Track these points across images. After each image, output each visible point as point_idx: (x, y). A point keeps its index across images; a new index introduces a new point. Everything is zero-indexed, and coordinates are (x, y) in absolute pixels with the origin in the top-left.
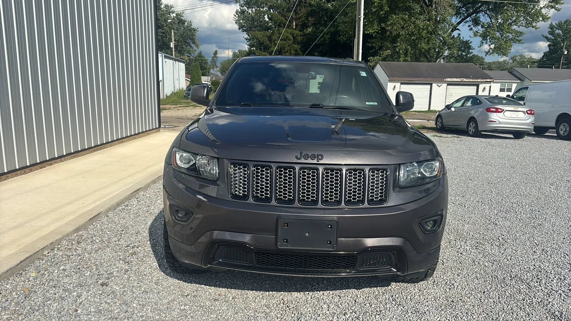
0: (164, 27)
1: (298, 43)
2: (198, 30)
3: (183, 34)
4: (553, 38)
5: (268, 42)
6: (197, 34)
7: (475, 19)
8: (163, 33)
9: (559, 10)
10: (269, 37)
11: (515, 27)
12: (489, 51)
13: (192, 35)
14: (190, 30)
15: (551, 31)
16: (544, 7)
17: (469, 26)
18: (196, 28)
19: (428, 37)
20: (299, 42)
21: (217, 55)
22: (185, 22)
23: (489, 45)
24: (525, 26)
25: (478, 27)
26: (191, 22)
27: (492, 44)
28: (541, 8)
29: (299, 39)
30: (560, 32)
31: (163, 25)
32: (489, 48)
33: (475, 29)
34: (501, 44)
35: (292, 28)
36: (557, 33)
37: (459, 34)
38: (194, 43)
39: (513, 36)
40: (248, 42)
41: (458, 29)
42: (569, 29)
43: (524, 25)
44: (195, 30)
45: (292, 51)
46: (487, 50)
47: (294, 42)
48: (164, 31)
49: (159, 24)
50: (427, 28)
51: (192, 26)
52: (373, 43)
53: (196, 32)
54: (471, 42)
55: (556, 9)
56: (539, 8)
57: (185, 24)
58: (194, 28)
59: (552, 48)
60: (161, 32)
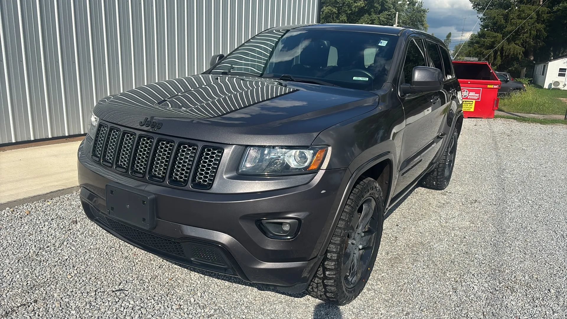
0: (391, 9)
1: (543, 22)
2: (428, 11)
3: (411, 16)
5: (503, 21)
6: (427, 15)
8: (389, 15)
10: (505, 15)
13: (421, 17)
14: (419, 12)
18: (426, 9)
20: (544, 20)
21: (450, 38)
22: (416, 3)
26: (422, 2)
29: (545, 16)
31: (390, 8)
35: (539, 5)
38: (423, 25)
40: (482, 22)
44: (424, 11)
45: (532, 32)
47: (538, 21)
48: (390, 13)
49: (386, 7)
51: (422, 6)
53: (426, 13)
57: (415, 5)
58: (425, 9)
60: (387, 15)
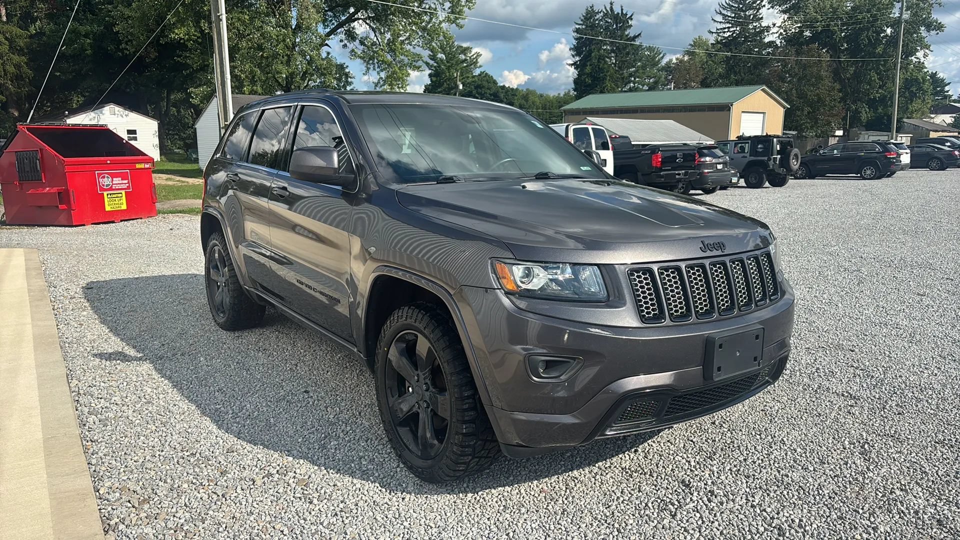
4: (435, 64)
7: (349, 31)
9: (461, 27)
11: (408, 47)
12: (379, 82)
15: (431, 54)
16: (444, 20)
17: (341, 41)
19: (287, 55)
23: (378, 73)
24: (423, 47)
25: (355, 43)
27: (382, 71)
28: (441, 22)
30: (444, 56)
32: (379, 77)
33: (351, 46)
34: (394, 73)
36: (440, 59)
37: (328, 53)
39: (409, 59)
41: (327, 45)
42: (453, 54)
43: (421, 45)
46: (376, 81)
50: (284, 41)
52: (186, 57)
54: (347, 66)
55: (457, 25)
56: (438, 22)
59: (434, 79)
